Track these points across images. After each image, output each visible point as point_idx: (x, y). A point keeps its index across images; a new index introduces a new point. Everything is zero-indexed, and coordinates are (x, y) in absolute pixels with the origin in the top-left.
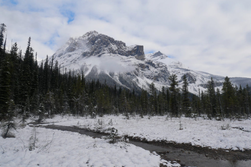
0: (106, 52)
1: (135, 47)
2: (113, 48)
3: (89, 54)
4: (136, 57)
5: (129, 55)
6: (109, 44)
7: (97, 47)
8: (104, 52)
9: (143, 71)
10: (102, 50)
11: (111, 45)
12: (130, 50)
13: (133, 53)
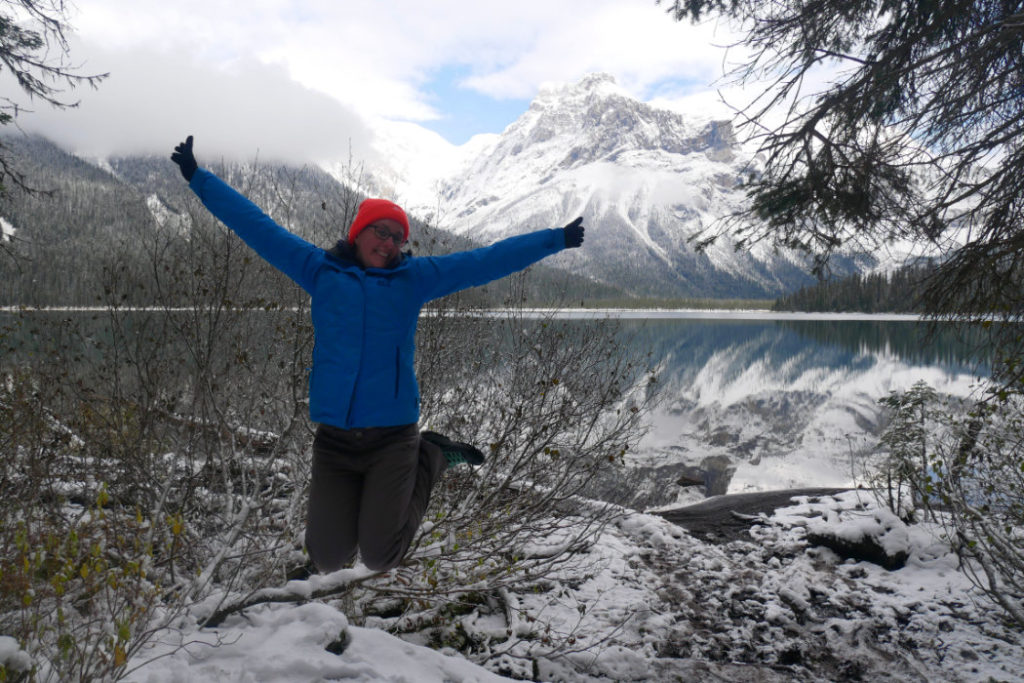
0: (628, 145)
1: (708, 127)
2: (648, 133)
3: (587, 153)
4: (708, 156)
5: (690, 152)
6: (635, 122)
7: (607, 131)
8: (622, 147)
9: (725, 195)
10: (620, 141)
11: (642, 126)
12: (693, 135)
13: (701, 145)
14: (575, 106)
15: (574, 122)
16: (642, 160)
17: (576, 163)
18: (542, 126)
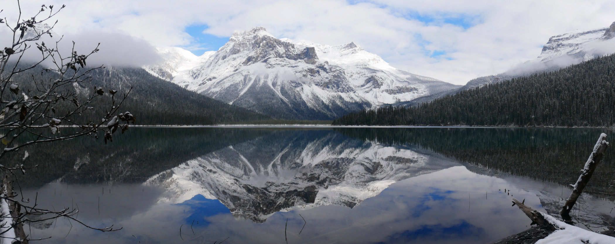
0: (272, 56)
1: (305, 49)
2: (280, 51)
3: (254, 59)
4: (305, 61)
5: (298, 59)
6: (275, 47)
7: (263, 50)
8: (270, 56)
9: (312, 77)
10: (268, 54)
11: (278, 48)
12: (299, 52)
13: (302, 57)
14: (249, 40)
15: (249, 46)
16: (278, 62)
17: (249, 63)
18: (235, 47)
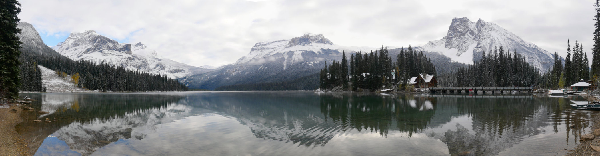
1: (125, 45)
2: (110, 45)
3: (92, 50)
4: (126, 52)
5: (121, 51)
6: (106, 43)
7: (98, 44)
8: (104, 48)
9: (131, 62)
10: (102, 47)
11: (108, 44)
12: (122, 47)
13: (124, 49)
14: (85, 38)
16: (109, 52)
17: (89, 52)
18: (76, 42)
